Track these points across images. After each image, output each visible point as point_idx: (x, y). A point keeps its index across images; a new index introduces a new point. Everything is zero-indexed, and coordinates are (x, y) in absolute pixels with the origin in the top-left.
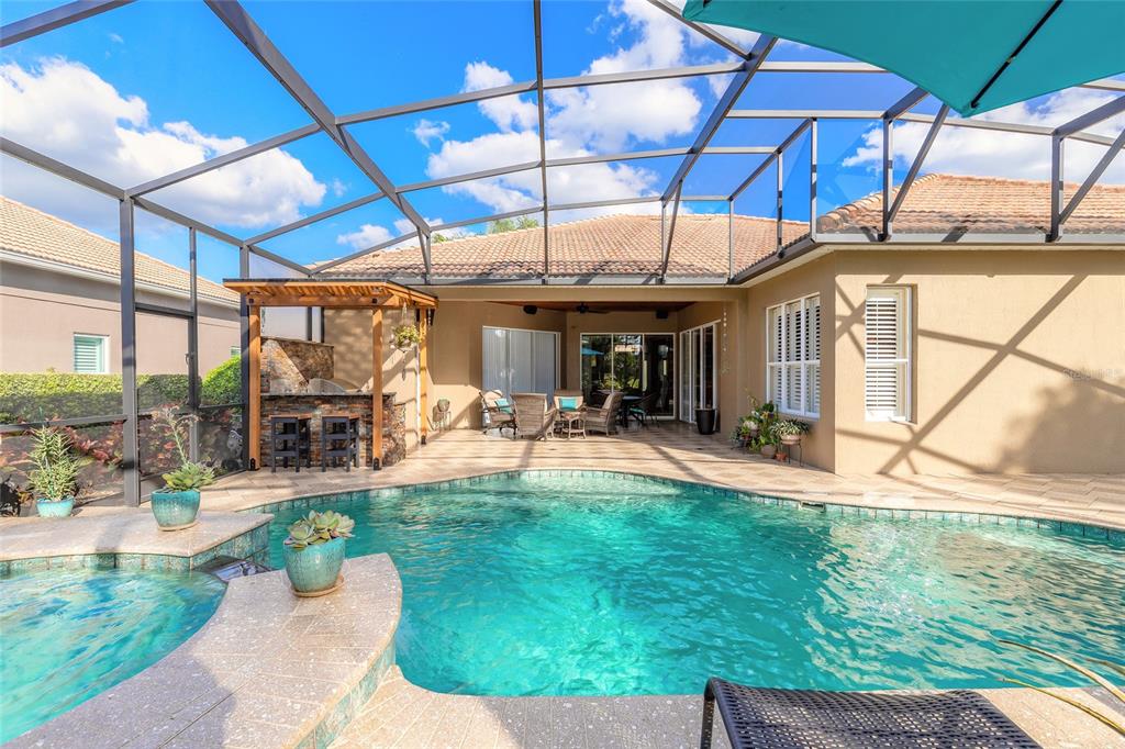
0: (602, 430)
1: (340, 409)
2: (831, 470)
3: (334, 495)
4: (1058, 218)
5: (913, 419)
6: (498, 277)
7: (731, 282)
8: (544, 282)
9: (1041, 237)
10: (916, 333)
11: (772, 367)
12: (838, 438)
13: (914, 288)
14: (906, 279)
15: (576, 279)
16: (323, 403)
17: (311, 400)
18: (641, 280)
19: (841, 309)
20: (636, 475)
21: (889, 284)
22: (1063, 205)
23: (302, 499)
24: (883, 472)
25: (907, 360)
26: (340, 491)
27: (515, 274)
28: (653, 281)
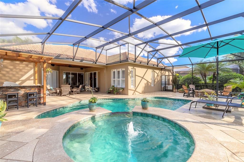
0: (79, 93)
1: (28, 90)
2: (128, 95)
3: (50, 111)
4: (148, 62)
5: (135, 87)
6: (61, 58)
7: (107, 65)
8: (73, 60)
9: (147, 64)
10: (135, 75)
11: (112, 80)
12: (129, 90)
13: (135, 69)
14: (135, 68)
15: (80, 61)
16: (21, 89)
17: (17, 88)
18: (92, 63)
19: (129, 72)
20: (103, 99)
21: (133, 68)
22: (149, 61)
23: (43, 113)
24: (133, 94)
25: (134, 79)
26: (52, 110)
27: (66, 58)
28: (94, 63)
